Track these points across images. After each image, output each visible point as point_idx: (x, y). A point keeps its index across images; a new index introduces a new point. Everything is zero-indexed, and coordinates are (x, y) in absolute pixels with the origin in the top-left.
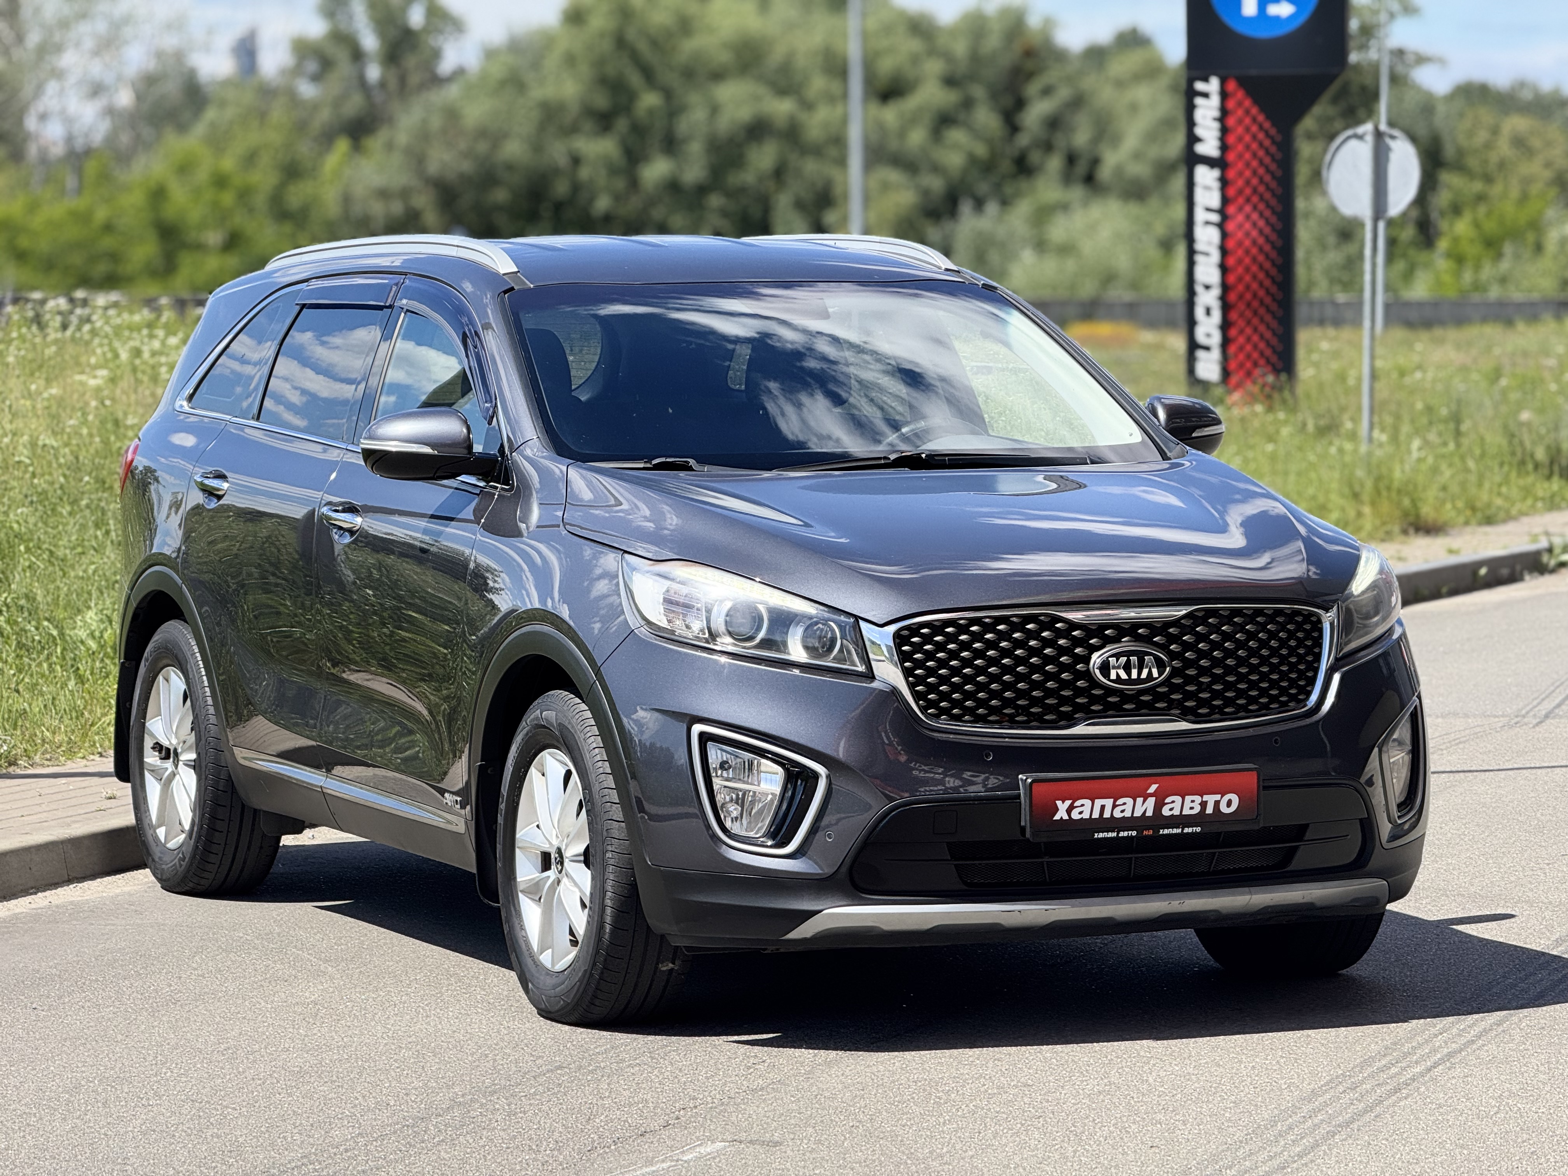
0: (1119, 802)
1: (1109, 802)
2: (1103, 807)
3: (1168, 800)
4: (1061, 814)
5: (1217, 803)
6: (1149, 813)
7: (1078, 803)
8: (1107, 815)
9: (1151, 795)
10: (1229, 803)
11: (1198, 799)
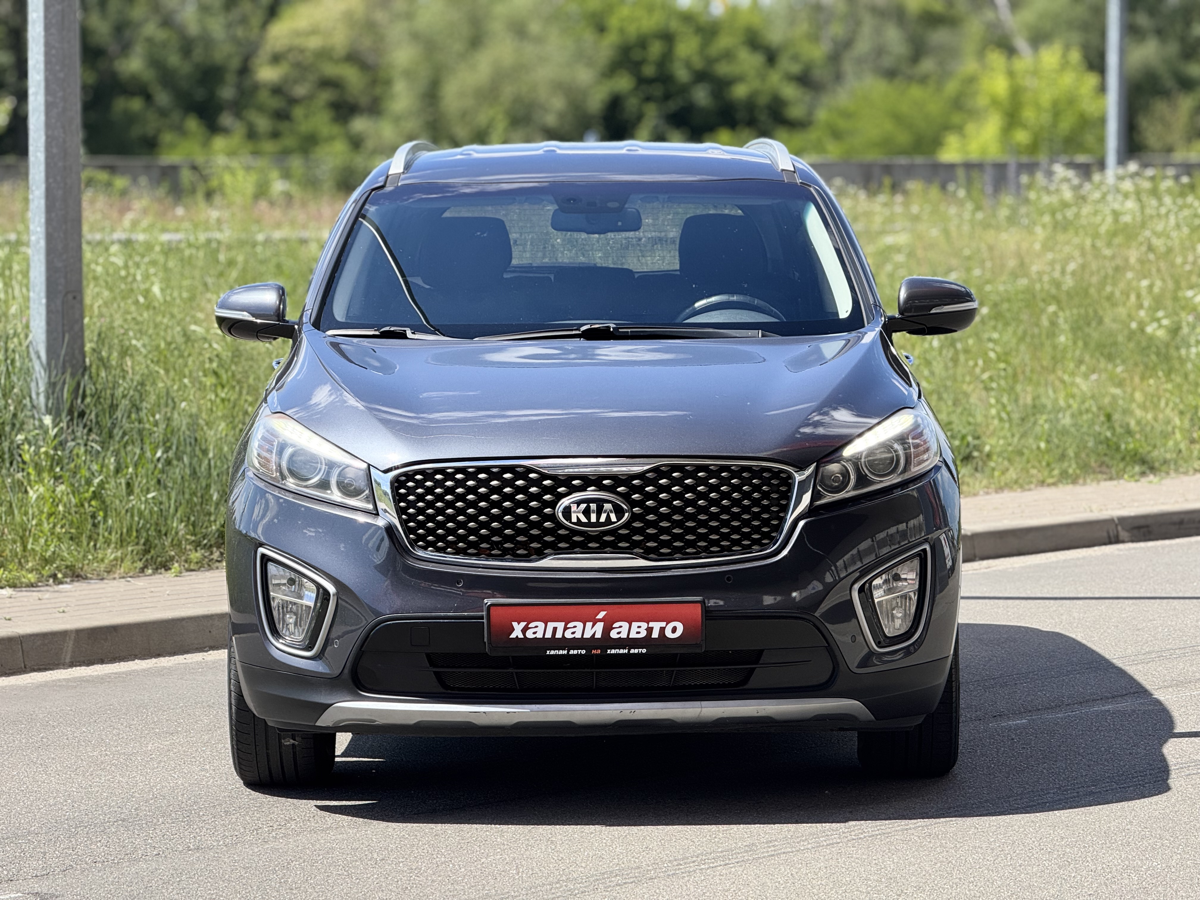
0: (570, 625)
1: (560, 626)
2: (555, 629)
3: (616, 625)
4: (517, 633)
5: (662, 630)
6: (598, 635)
7: (532, 625)
8: (559, 635)
9: (600, 620)
10: (674, 630)
11: (644, 625)
